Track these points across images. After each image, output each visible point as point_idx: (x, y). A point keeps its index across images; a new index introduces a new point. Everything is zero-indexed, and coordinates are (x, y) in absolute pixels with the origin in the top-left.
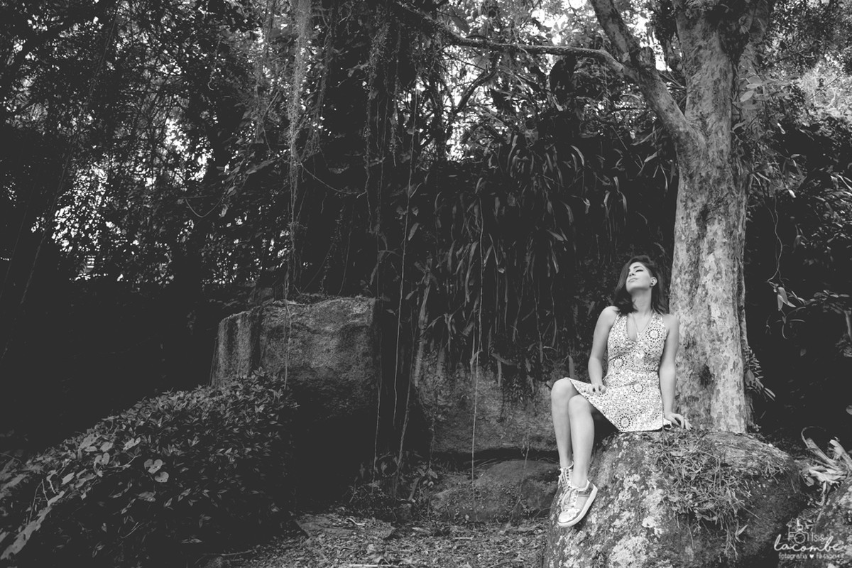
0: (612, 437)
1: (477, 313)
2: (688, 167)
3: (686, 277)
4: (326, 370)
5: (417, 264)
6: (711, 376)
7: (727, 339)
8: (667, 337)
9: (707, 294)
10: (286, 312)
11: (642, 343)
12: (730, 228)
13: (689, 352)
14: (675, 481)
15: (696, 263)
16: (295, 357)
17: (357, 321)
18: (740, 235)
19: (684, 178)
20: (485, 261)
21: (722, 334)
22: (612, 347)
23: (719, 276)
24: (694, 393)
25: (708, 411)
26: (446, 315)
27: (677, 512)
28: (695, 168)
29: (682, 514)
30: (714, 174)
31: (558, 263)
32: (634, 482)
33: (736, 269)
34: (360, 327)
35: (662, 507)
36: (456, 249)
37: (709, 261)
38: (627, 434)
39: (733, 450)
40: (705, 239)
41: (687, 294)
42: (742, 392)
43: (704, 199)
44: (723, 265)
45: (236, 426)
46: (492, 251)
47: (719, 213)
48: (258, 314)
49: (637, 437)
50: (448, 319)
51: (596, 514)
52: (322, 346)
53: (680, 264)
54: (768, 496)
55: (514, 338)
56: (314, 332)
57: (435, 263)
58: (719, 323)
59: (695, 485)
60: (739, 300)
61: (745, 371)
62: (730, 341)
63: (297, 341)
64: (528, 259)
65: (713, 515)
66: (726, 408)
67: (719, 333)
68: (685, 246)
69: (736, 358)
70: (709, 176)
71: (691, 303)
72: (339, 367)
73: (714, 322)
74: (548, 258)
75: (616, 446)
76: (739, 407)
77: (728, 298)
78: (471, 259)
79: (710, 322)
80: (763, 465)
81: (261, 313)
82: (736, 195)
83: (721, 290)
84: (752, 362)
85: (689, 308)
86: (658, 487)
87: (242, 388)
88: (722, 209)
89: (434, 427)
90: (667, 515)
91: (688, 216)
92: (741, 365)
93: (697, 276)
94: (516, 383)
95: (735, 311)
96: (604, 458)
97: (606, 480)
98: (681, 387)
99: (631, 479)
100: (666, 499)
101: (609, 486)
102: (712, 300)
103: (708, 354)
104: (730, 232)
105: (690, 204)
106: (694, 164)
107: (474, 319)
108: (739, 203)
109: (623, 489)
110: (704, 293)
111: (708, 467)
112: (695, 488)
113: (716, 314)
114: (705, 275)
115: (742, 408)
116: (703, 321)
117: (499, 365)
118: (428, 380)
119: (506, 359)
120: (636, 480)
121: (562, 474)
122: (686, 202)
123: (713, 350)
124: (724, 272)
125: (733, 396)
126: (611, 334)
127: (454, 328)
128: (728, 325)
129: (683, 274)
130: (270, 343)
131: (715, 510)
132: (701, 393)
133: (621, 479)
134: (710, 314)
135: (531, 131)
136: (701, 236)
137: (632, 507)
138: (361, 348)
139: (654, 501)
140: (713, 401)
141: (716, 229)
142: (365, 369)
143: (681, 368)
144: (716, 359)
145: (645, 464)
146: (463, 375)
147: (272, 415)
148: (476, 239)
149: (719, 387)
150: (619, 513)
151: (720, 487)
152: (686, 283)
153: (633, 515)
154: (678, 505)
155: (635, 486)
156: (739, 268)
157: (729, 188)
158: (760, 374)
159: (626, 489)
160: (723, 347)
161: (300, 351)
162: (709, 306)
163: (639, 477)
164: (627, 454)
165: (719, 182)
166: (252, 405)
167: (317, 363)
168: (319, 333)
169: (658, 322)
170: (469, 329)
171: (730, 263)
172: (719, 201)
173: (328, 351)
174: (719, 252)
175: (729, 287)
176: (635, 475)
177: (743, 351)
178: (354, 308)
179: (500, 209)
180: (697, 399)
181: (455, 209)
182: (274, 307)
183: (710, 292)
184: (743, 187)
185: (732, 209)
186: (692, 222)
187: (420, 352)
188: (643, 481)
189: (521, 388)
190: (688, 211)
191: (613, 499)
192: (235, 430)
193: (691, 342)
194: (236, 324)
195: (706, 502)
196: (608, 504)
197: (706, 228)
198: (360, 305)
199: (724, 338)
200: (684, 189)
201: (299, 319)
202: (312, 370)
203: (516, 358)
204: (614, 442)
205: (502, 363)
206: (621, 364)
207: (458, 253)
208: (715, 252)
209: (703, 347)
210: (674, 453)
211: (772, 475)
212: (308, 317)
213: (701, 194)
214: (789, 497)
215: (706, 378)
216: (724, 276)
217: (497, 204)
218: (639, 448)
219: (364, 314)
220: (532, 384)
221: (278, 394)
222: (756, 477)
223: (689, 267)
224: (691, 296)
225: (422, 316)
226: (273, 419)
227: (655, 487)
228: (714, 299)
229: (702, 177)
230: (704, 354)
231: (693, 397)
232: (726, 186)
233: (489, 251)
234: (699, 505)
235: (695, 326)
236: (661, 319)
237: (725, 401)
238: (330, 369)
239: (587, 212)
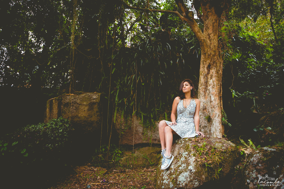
0: (179, 140)
1: (135, 98)
2: (204, 51)
3: (203, 87)
4: (84, 117)
5: (115, 82)
6: (211, 119)
7: (216, 107)
8: (196, 106)
9: (210, 92)
10: (70, 97)
11: (188, 109)
12: (217, 71)
13: (204, 111)
14: (199, 154)
15: (206, 82)
16: (73, 113)
17: (94, 101)
18: (221, 73)
19: (203, 54)
20: (138, 81)
21: (215, 105)
22: (178, 110)
23: (214, 86)
24: (206, 125)
25: (210, 130)
26: (124, 99)
27: (200, 164)
28: (206, 51)
29: (201, 165)
30: (212, 53)
31: (162, 82)
32: (186, 155)
33: (219, 84)
34: (95, 103)
35: (195, 163)
36: (128, 77)
37: (211, 82)
38: (184, 138)
39: (218, 143)
40: (210, 75)
41: (203, 92)
42: (221, 124)
43: (209, 61)
44: (215, 83)
45: (52, 136)
46: (140, 78)
47: (214, 66)
48: (60, 98)
49: (187, 139)
50: (125, 100)
51: (173, 165)
52: (82, 109)
53: (201, 82)
54: (229, 158)
55: (147, 106)
56: (80, 104)
57: (121, 81)
58: (214, 102)
59: (205, 155)
60: (220, 95)
61: (222, 117)
62: (217, 108)
63: (74, 107)
64: (152, 80)
65: (211, 165)
66: (216, 129)
67: (214, 105)
68: (203, 77)
69: (219, 113)
70: (211, 54)
71: (205, 95)
72: (88, 116)
73: (212, 101)
74: (158, 80)
75: (180, 142)
76: (220, 129)
77: (217, 94)
78: (133, 80)
79: (211, 102)
80: (227, 148)
81: (61, 98)
82: (220, 60)
83: (214, 91)
84: (224, 114)
85: (204, 97)
86: (194, 156)
87: (54, 124)
88: (215, 65)
89: (121, 136)
90: (196, 165)
91: (204, 67)
92: (221, 115)
93: (207, 86)
94: (148, 121)
95: (219, 98)
96: (176, 147)
97: (177, 154)
98: (202, 123)
99: (185, 153)
100: (196, 160)
101: (178, 156)
103: (210, 112)
104: (217, 72)
105: (205, 63)
106: (206, 50)
107: (134, 100)
108: (220, 63)
109: (182, 157)
110: (209, 92)
111: (210, 149)
112: (205, 156)
113: (213, 99)
114: (209, 86)
115: (221, 130)
116: (209, 101)
117: (142, 115)
118: (118, 120)
119: (144, 113)
120: (187, 154)
121: (162, 152)
122: (203, 62)
123: (212, 111)
124: (215, 85)
125: (218, 126)
126: (178, 106)
127: (127, 103)
128: (217, 103)
129: (202, 86)
130: (64, 108)
131: (212, 163)
132: (208, 125)
133: (182, 153)
134: (211, 99)
135: (153, 38)
136: (208, 73)
137: (185, 163)
138: (96, 110)
139: (192, 161)
140: (212, 127)
141: (213, 71)
142: (97, 117)
143: (202, 117)
144: (213, 113)
145: (189, 148)
146: (130, 119)
147: (65, 133)
148: (135, 73)
149: (214, 123)
150: (181, 165)
151: (214, 156)
152: (203, 89)
153: (186, 165)
154: (200, 162)
155: (186, 156)
156: (220, 84)
157: (217, 58)
158: (227, 118)
159: (183, 157)
160: (215, 110)
161: (75, 111)
162: (211, 96)
163: (187, 153)
164: (184, 145)
165: (214, 56)
166: (58, 129)
167: (81, 115)
168: (82, 105)
169: (193, 101)
170: (132, 103)
171: (218, 82)
172: (214, 62)
173: (85, 111)
174: (214, 79)
175: (217, 90)
176: (186, 152)
177: (221, 111)
178: (93, 96)
179: (143, 63)
180: (207, 127)
181: (127, 63)
182: (66, 96)
183: (211, 92)
184: (222, 57)
185: (218, 65)
186: (205, 69)
187: (116, 111)
188: (189, 154)
189: (149, 123)
190: (204, 65)
191: (179, 160)
192: (52, 138)
193: (205, 108)
194: (53, 102)
195: (209, 161)
196: (178, 162)
197: (210, 71)
198: (95, 95)
199: (215, 107)
200: (203, 58)
201: (75, 100)
202: (79, 117)
203: (148, 113)
204: (179, 141)
205: (143, 115)
206: (182, 116)
207: (128, 78)
208: (213, 79)
209: (209, 110)
210: (199, 145)
211: (230, 152)
212: (77, 100)
213: (208, 60)
214: (235, 158)
215: (209, 120)
216: (215, 86)
217: (142, 62)
218: (187, 143)
219: (97, 98)
220: (153, 122)
221: (67, 126)
222: (225, 152)
223: (204, 83)
224: (205, 93)
225: (116, 99)
226: (65, 134)
227: (193, 156)
228: (212, 94)
229: (208, 54)
230: (209, 112)
231: (205, 126)
232: (216, 57)
233: (139, 78)
234: (207, 162)
235: (206, 103)
236: (194, 100)
237: (215, 127)
238: (85, 117)
239: (171, 65)
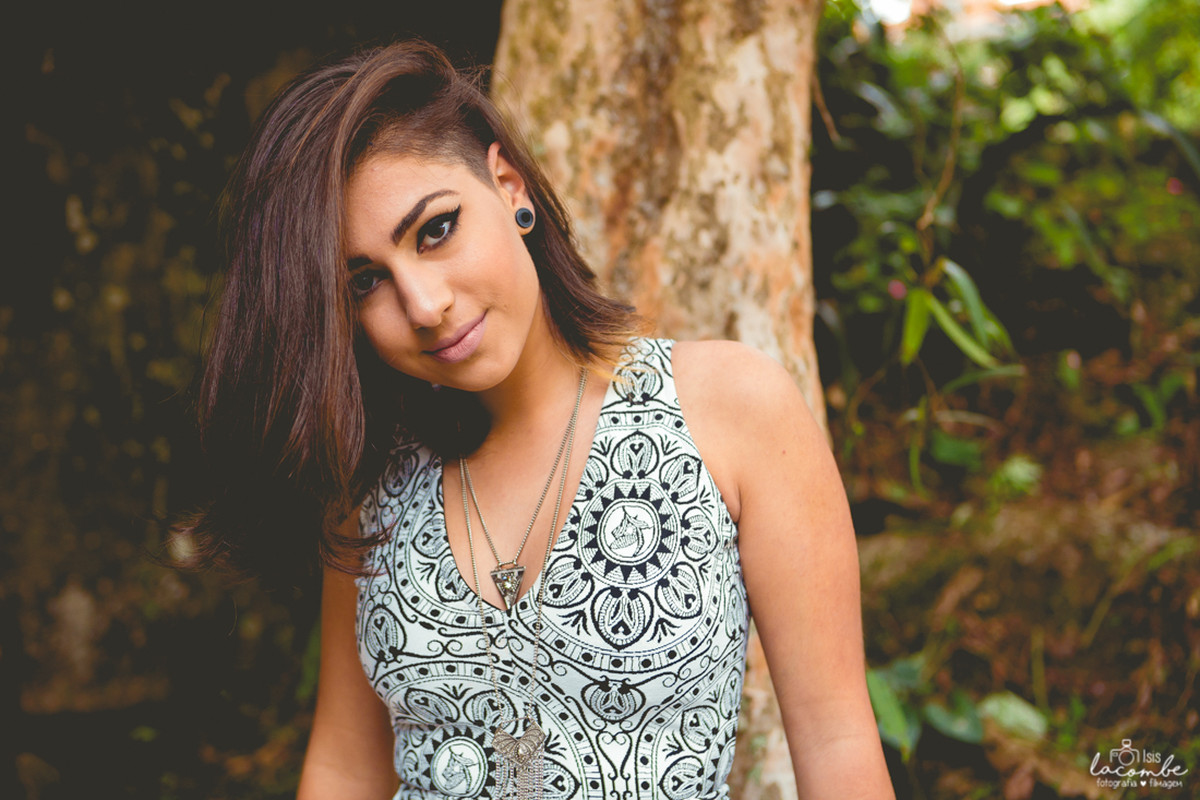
9: (722, 246)
93: (663, 133)
102: (744, 287)
110: (706, 239)
129: (583, 109)
152: (594, 161)
183: (740, 243)
223: (616, 78)
228: (755, 282)
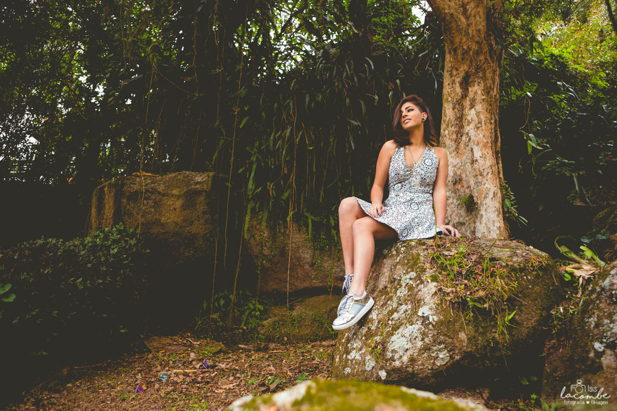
0: (392, 247)
1: (292, 182)
2: (452, 43)
3: (453, 129)
4: (174, 224)
5: (248, 148)
6: (475, 204)
7: (488, 174)
8: (439, 165)
9: (470, 139)
10: (143, 180)
11: (418, 169)
12: (487, 88)
13: (457, 187)
14: (449, 275)
15: (460, 119)
16: (149, 214)
17: (198, 186)
18: (495, 96)
19: (450, 52)
20: (297, 140)
21: (484, 170)
22: (393, 174)
23: (479, 125)
24: (461, 219)
25: (474, 232)
26: (268, 183)
27: (450, 301)
28: (458, 43)
29: (456, 302)
30: (474, 47)
31: (354, 142)
32: (411, 279)
33: (493, 121)
34: (200, 191)
35: (436, 297)
36: (276, 133)
37: (471, 114)
38: (404, 242)
39: (499, 249)
40: (468, 98)
41: (454, 142)
42: (501, 216)
43: (466, 68)
44: (482, 117)
45: (89, 262)
46: (303, 134)
47: (479, 78)
48: (120, 182)
49: (413, 243)
50: (270, 186)
51: (376, 311)
52: (170, 205)
53: (448, 119)
54: (533, 286)
55: (321, 200)
56: (164, 195)
57: (261, 145)
58: (481, 161)
59: (466, 279)
60: (496, 147)
61: (503, 201)
62: (490, 175)
63: (151, 202)
64: (331, 140)
65: (485, 302)
66: (488, 229)
67: (481, 169)
68: (451, 105)
69: (496, 188)
70: (469, 49)
71: (457, 148)
72: (184, 222)
73: (477, 161)
74: (347, 139)
75: (394, 253)
76: (499, 228)
77: (487, 142)
78: (286, 139)
79: (473, 162)
80: (527, 261)
81: (122, 181)
82: (492, 65)
83: (481, 136)
84: (508, 194)
85: (455, 153)
86: (432, 281)
87: (102, 237)
88: (480, 74)
89: (260, 270)
90: (441, 304)
91: (453, 82)
92: (499, 195)
93: (462, 127)
94: (323, 235)
95: (493, 153)
96: (384, 265)
97: (386, 282)
98: (451, 216)
99: (408, 276)
100: (440, 290)
101: (389, 286)
102: (474, 144)
103: (472, 186)
104: (487, 91)
105: (455, 72)
106: (457, 40)
107: (290, 187)
108: (494, 72)
109: (401, 286)
110: (467, 139)
111: (477, 263)
112: (466, 281)
113: (478, 154)
114: (468, 125)
115: (502, 229)
116: (468, 161)
117: (310, 221)
118: (256, 235)
119: (315, 216)
120: (413, 277)
121: (346, 280)
122: (451, 71)
123: (477, 183)
124: (483, 122)
125: (494, 219)
126: (391, 164)
127: (274, 192)
128: (488, 163)
129: (450, 127)
130: (129, 204)
131: (486, 298)
132: (467, 218)
133: (399, 278)
134: (473, 155)
135: (334, 49)
136: (464, 96)
137: (409, 300)
138: (201, 208)
139: (428, 293)
140: (478, 224)
141: (476, 90)
142: (205, 225)
143: (450, 201)
144: (480, 190)
145: (420, 263)
146: (282, 230)
147: (125, 256)
148: (291, 124)
149: (483, 212)
150: (397, 307)
151: (490, 279)
152: (452, 134)
153: (410, 307)
154: (451, 295)
155: (411, 282)
156: (495, 121)
157: (486, 59)
158: (515, 204)
159: (404, 286)
160: (484, 180)
161: (153, 210)
162: (472, 149)
163: (415, 274)
164: (404, 257)
165: (478, 53)
166: (108, 248)
167: (166, 219)
168: (168, 196)
169: (431, 153)
170: (286, 194)
171: (488, 116)
172: (478, 68)
173: (175, 209)
174: (479, 107)
175: (488, 134)
176: (412, 273)
177: (501, 185)
178: (197, 178)
179: (310, 102)
180: (464, 224)
181: (276, 105)
182: (133, 177)
183: (472, 138)
184: (496, 60)
185: (489, 74)
186: (457, 86)
187: (249, 211)
188: (418, 277)
189: (326, 239)
190: (453, 78)
191: (392, 296)
192: (89, 265)
193: (457, 179)
194: (104, 191)
195: (477, 291)
196: (388, 301)
197: (468, 89)
198: (201, 176)
199: (485, 173)
200: (450, 61)
201: (153, 185)
202: (162, 225)
203: (323, 216)
204: (393, 250)
205: (312, 219)
206: (400, 188)
207: (277, 135)
208: (476, 107)
209: (468, 182)
210: (446, 253)
211: (536, 268)
212: (159, 185)
213: (464, 64)
214: (551, 288)
215: (471, 206)
216: (483, 125)
217: (307, 99)
218: (414, 252)
219: (203, 182)
220: (335, 235)
221: (133, 242)
222: (522, 270)
223: (454, 121)
224: (457, 143)
225: (251, 185)
226: (126, 259)
227: (429, 281)
228: (476, 143)
229: (464, 49)
230: (469, 187)
231: (461, 223)
232: (483, 57)
233: (301, 133)
234: (471, 294)
235: (461, 166)
236: (433, 151)
237: (487, 223)
238: (177, 224)
239: (376, 104)
